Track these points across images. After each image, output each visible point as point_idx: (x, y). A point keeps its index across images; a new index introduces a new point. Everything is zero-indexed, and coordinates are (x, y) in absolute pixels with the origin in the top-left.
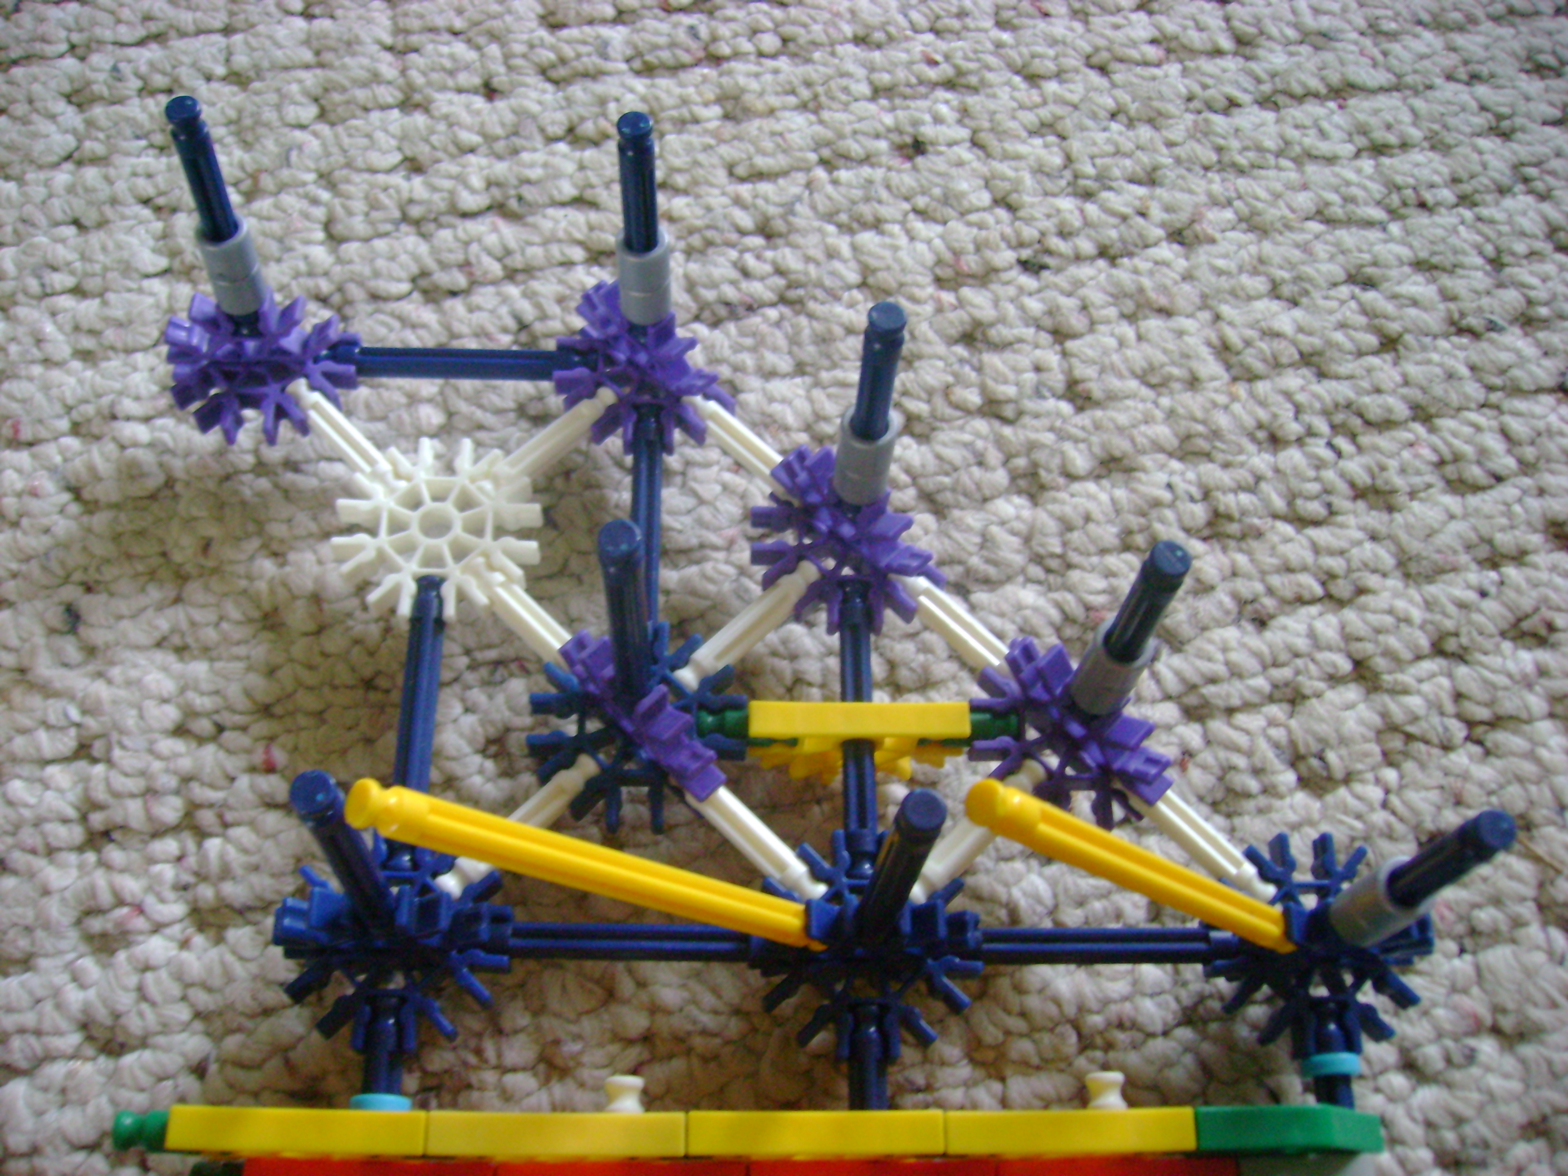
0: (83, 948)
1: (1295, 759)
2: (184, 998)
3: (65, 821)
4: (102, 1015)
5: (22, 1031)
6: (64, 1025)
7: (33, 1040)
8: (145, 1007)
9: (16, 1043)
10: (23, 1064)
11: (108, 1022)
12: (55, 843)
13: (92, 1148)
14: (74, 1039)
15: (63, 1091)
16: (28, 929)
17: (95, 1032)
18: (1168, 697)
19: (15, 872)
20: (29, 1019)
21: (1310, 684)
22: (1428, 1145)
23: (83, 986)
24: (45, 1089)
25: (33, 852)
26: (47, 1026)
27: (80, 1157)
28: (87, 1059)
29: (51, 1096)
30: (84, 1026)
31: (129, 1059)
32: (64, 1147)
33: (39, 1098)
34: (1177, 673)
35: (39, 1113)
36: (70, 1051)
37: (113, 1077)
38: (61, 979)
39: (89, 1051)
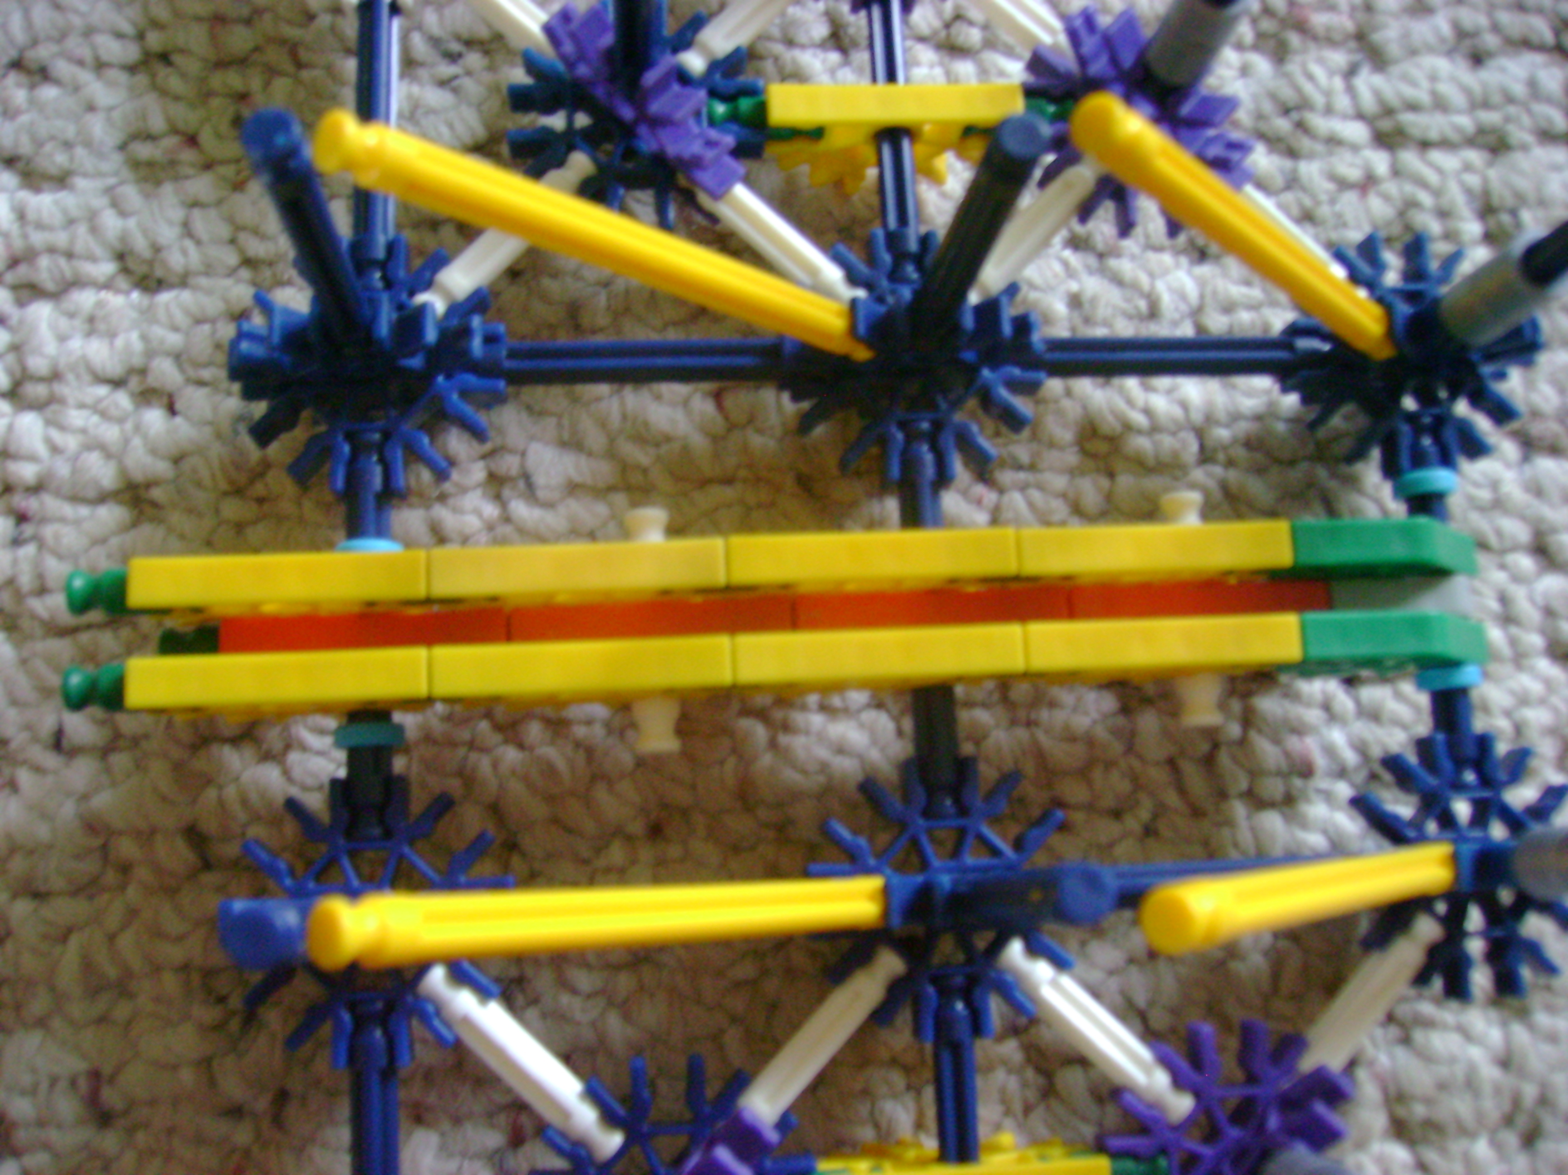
0: (126, 173)
1: (1486, 210)
2: (233, 241)
3: (119, 36)
4: (140, 245)
5: (52, 250)
6: (98, 251)
7: (62, 262)
8: (189, 244)
9: (44, 262)
10: (50, 286)
11: (147, 253)
12: (105, 57)
13: (117, 383)
14: (106, 268)
15: (91, 320)
16: (68, 145)
17: (131, 264)
18: (1360, 116)
19: (57, 82)
20: (61, 239)
21: (1519, 134)
22: (1543, 632)
23: (123, 214)
24: (71, 315)
25: (81, 63)
26: (79, 247)
27: (102, 391)
28: (118, 291)
29: (77, 323)
30: (121, 257)
31: (165, 297)
32: (87, 378)
33: (64, 323)
34: (1377, 94)
35: (62, 339)
36: (102, 279)
37: (148, 315)
38: (99, 202)
39: (122, 283)
